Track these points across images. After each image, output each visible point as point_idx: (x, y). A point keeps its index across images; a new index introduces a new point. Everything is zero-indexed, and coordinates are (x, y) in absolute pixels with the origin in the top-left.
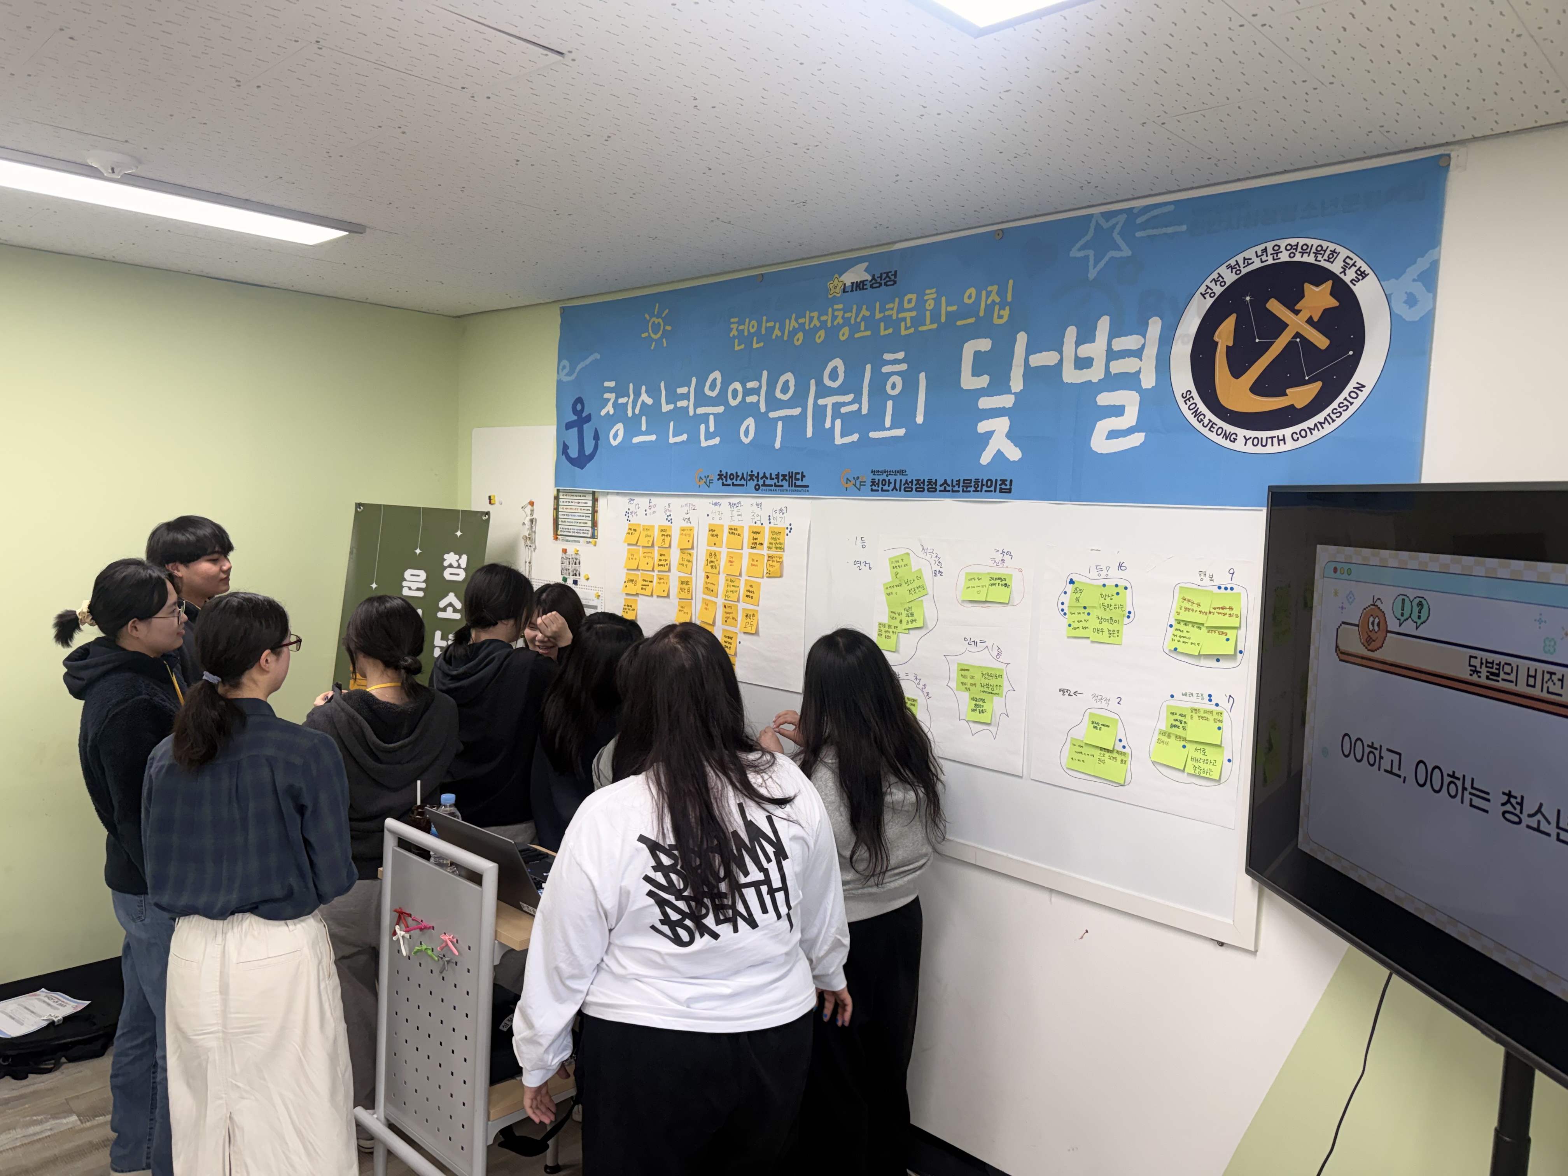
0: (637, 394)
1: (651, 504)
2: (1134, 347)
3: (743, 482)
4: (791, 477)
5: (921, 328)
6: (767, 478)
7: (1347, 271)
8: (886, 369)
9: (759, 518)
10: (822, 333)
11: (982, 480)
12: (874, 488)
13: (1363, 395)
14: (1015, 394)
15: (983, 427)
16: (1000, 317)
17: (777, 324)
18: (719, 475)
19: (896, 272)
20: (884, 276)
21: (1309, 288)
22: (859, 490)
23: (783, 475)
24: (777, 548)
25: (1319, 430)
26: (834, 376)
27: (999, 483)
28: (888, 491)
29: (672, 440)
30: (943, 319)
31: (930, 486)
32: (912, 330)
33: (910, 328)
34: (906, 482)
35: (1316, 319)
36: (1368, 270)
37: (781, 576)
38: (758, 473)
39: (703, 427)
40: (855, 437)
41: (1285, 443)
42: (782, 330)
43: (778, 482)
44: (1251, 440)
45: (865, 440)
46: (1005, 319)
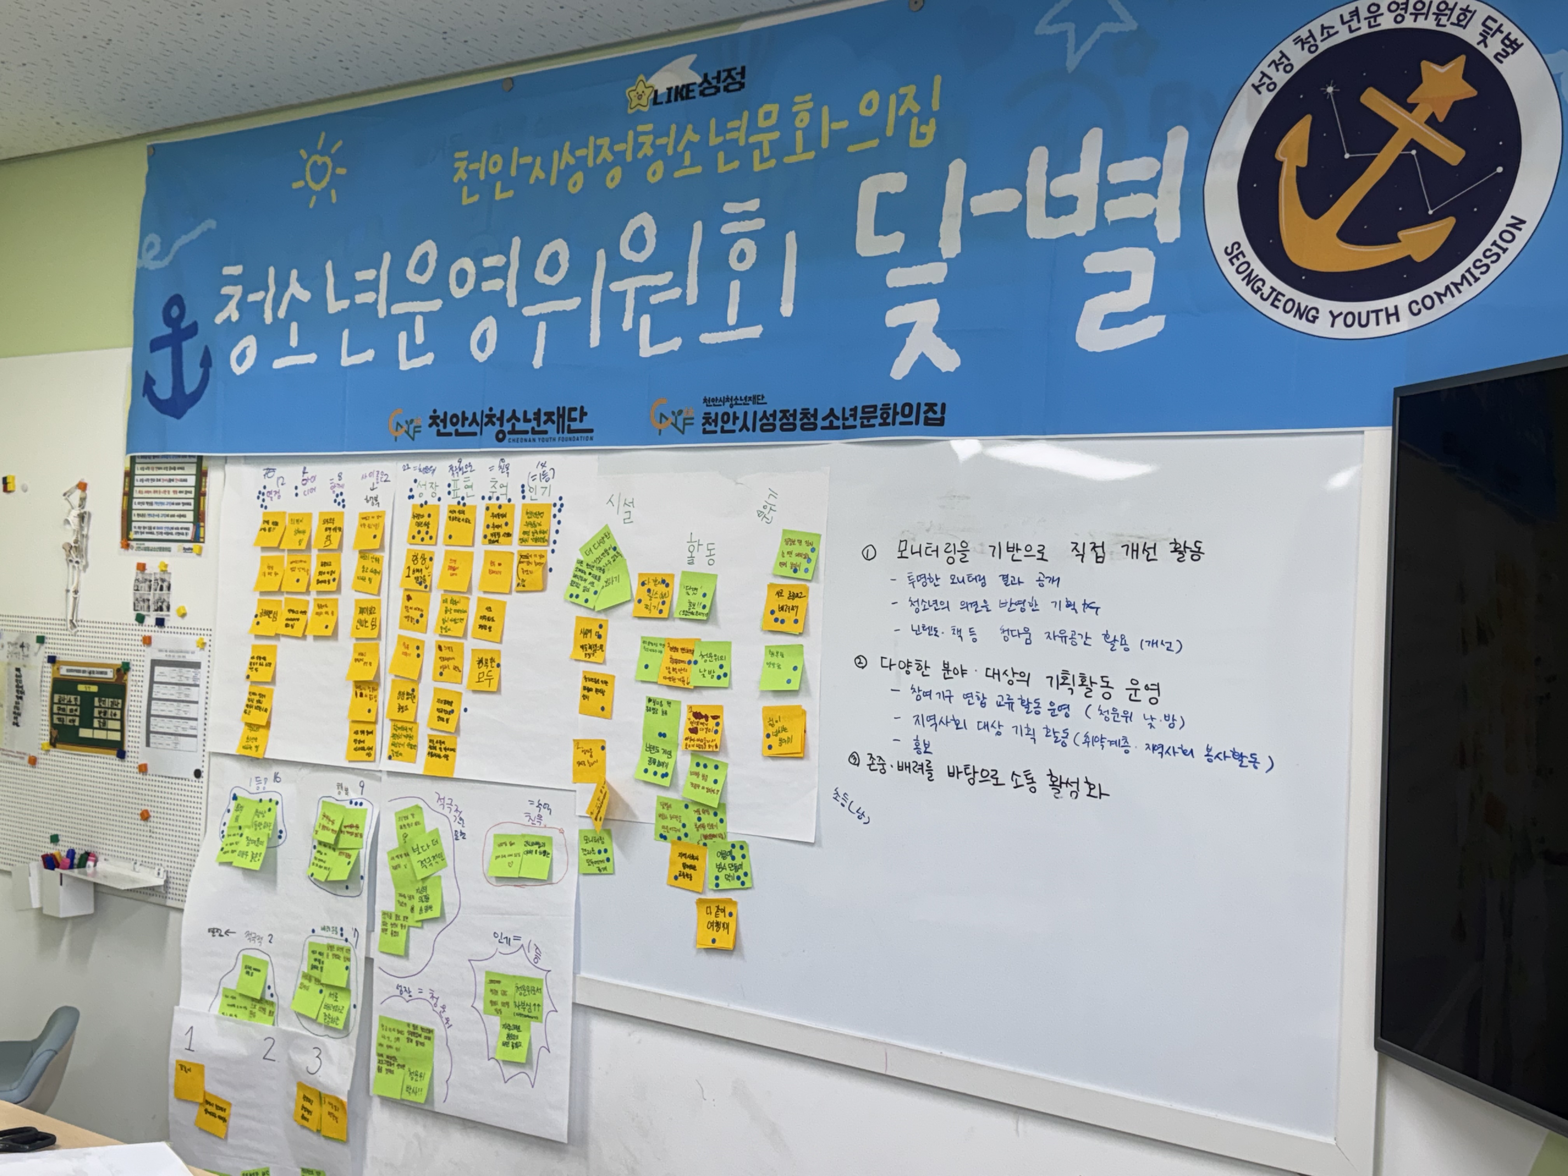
0: (283, 285)
1: (306, 476)
2: (1145, 177)
3: (475, 428)
4: (561, 416)
5: (788, 160)
6: (518, 420)
7: (1489, 40)
8: (728, 229)
9: (503, 490)
10: (617, 172)
11: (895, 405)
12: (708, 428)
13: (1523, 236)
14: (948, 260)
15: (894, 317)
16: (921, 136)
17: (539, 160)
18: (431, 417)
19: (743, 68)
20: (724, 75)
21: (1428, 68)
22: (683, 433)
23: (549, 415)
24: (536, 540)
25: (1453, 296)
26: (638, 242)
27: (923, 408)
28: (733, 431)
29: (346, 361)
30: (825, 144)
31: (805, 421)
32: (772, 163)
33: (768, 159)
34: (765, 415)
35: (1441, 118)
36: (1522, 39)
37: (543, 590)
38: (502, 412)
39: (403, 337)
40: (675, 344)
41: (1398, 320)
42: (546, 168)
43: (539, 425)
44: (1342, 317)
45: (691, 345)
46: (929, 139)
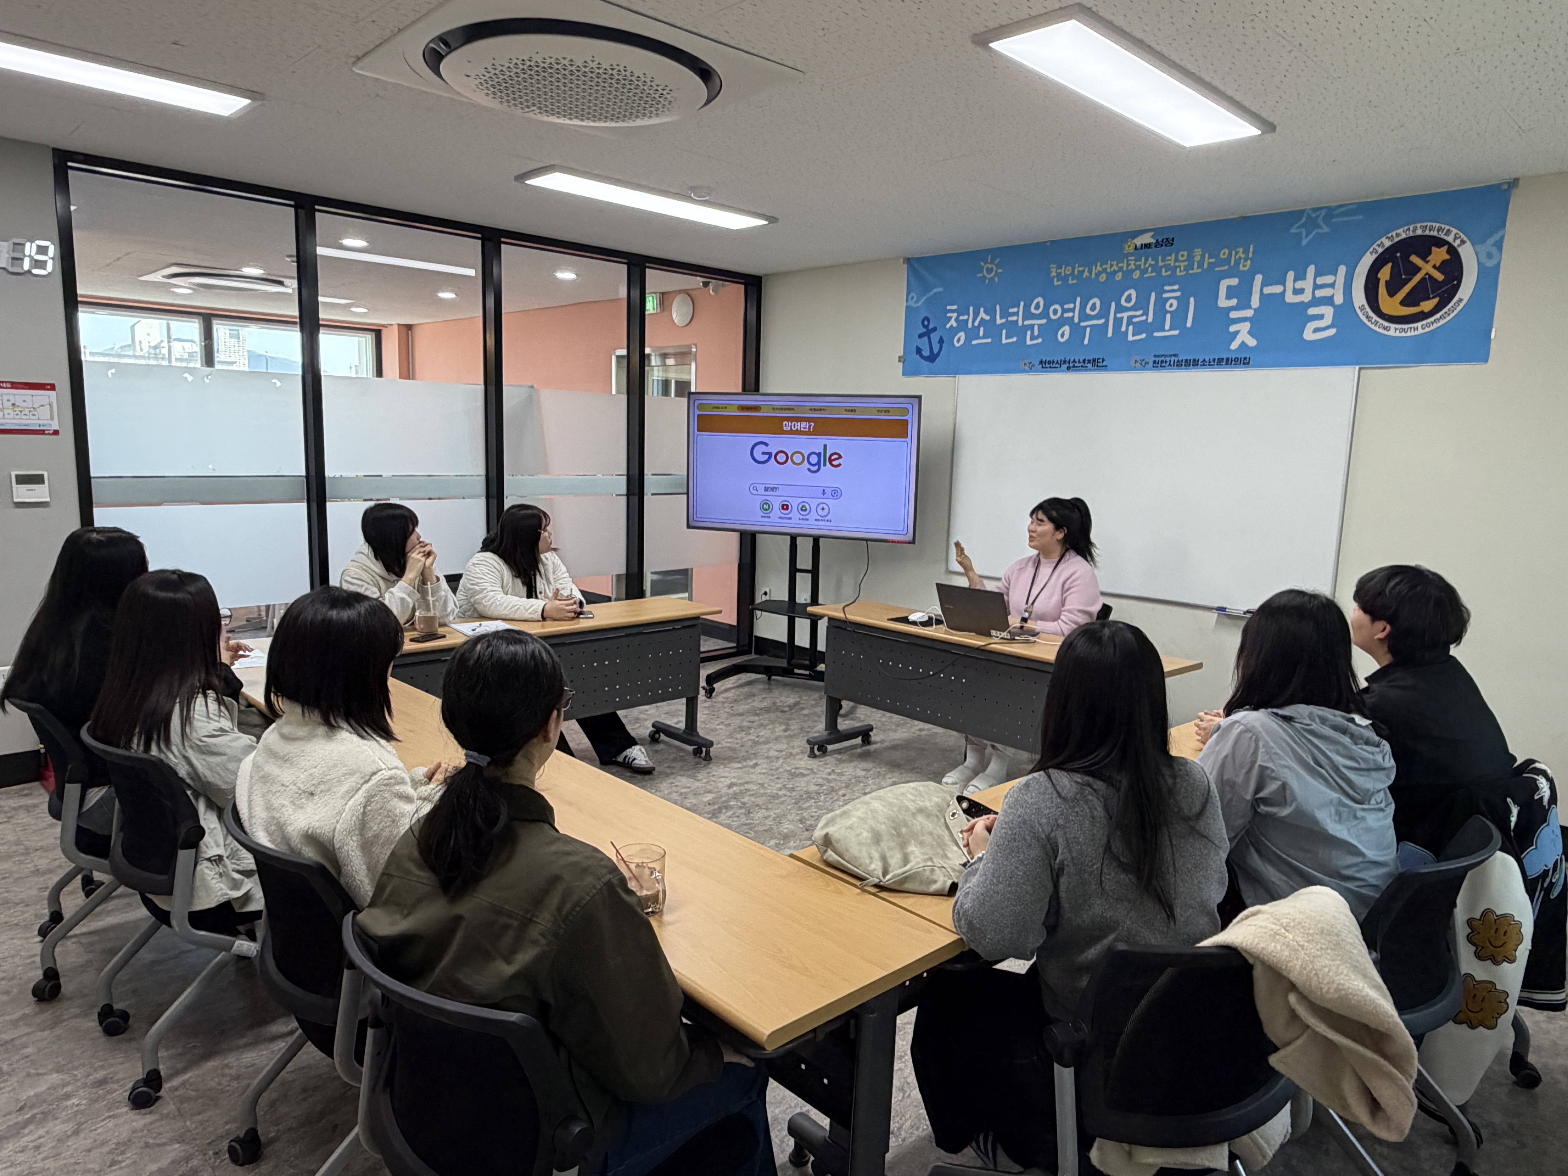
0: (977, 313)
2: (1330, 282)
3: (1058, 365)
4: (1094, 362)
5: (1191, 272)
6: (1076, 363)
7: (1456, 240)
8: (1165, 295)
10: (1120, 274)
11: (1233, 358)
12: (1155, 365)
13: (1462, 305)
14: (1254, 309)
17: (1087, 269)
18: (1040, 362)
19: (1173, 238)
20: (1164, 240)
21: (1434, 249)
22: (1144, 367)
23: (1089, 361)
25: (1437, 322)
26: (1129, 299)
27: (1242, 359)
28: (1166, 366)
29: (1004, 342)
30: (1206, 267)
31: (1194, 363)
32: (1184, 272)
33: (1182, 271)
34: (1178, 362)
35: (1437, 265)
36: (1467, 240)
38: (1069, 360)
39: (1029, 333)
40: (1143, 336)
41: (1418, 330)
42: (1090, 272)
43: (1085, 364)
44: (1399, 330)
45: (1150, 338)
46: (1248, 266)
